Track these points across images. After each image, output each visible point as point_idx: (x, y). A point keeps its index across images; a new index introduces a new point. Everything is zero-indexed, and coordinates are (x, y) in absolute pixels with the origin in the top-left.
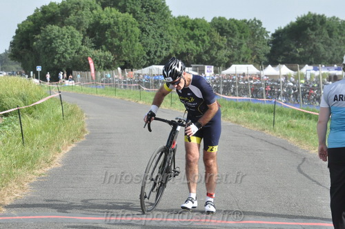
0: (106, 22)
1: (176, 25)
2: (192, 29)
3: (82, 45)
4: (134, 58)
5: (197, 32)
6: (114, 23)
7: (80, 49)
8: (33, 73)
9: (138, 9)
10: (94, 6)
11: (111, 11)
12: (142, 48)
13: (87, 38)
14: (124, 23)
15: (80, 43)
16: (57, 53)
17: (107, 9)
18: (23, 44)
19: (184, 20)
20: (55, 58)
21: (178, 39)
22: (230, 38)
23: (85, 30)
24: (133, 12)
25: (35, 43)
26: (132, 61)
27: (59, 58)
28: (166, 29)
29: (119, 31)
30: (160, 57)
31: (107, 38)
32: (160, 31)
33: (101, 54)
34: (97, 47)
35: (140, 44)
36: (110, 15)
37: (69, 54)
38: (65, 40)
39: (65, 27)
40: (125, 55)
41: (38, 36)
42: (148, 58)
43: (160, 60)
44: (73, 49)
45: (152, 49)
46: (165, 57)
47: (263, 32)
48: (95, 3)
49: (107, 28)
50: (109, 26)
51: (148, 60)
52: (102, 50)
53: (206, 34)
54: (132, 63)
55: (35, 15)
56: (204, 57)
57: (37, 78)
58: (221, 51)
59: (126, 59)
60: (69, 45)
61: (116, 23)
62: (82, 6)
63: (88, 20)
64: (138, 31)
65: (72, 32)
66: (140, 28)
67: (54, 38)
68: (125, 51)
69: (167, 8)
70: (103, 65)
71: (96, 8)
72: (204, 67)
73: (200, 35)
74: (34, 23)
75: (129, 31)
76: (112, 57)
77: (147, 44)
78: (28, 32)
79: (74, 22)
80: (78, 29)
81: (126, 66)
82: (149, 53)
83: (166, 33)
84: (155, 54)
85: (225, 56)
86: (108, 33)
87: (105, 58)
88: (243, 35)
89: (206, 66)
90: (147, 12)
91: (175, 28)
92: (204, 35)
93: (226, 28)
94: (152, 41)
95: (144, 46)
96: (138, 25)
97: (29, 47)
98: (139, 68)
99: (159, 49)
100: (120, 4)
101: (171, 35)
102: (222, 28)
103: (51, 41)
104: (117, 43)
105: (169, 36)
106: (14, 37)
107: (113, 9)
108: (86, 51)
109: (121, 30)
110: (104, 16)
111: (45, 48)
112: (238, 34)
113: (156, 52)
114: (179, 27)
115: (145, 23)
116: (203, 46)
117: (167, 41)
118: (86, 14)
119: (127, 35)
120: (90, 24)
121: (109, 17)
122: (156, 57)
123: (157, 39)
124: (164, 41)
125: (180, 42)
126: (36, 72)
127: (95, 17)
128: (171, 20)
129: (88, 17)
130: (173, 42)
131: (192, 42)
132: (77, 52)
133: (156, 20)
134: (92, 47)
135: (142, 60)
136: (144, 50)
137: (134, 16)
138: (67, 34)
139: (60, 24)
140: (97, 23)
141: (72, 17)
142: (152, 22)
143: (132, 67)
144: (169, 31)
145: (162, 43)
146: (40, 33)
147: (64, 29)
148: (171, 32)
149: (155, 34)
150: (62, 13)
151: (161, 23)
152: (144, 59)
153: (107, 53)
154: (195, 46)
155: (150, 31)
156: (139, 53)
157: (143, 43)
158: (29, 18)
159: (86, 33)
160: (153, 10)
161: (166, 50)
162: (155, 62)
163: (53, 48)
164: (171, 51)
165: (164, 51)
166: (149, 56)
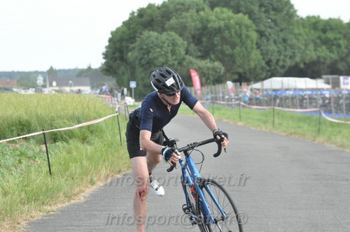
0: (216, 25)
1: (304, 27)
2: (324, 31)
3: (186, 54)
4: (250, 70)
5: (330, 35)
6: (225, 26)
7: (184, 59)
8: (128, 90)
9: (256, 8)
10: (201, 7)
11: (222, 12)
12: (260, 57)
13: (192, 45)
14: (237, 27)
15: (183, 52)
17: (217, 9)
18: (116, 55)
19: (313, 20)
21: (306, 45)
23: (190, 36)
24: (250, 14)
25: (130, 54)
26: (248, 73)
28: (291, 32)
29: (231, 37)
30: (283, 67)
31: (216, 46)
32: (282, 35)
33: (209, 65)
34: (203, 57)
35: (258, 52)
36: (221, 16)
38: (165, 49)
39: (165, 33)
40: (239, 66)
41: (133, 45)
43: (282, 71)
44: (176, 60)
46: (290, 68)
48: (202, 2)
49: (216, 33)
50: (219, 31)
51: (268, 71)
52: (211, 59)
53: (342, 37)
54: (248, 75)
55: (130, 19)
56: (341, 66)
57: (131, 96)
59: (241, 70)
60: (170, 55)
61: (228, 27)
62: (187, 7)
63: (193, 24)
64: (254, 35)
65: (174, 40)
66: (257, 31)
67: (152, 47)
68: (239, 61)
69: (292, 6)
70: (211, 78)
71: (203, 9)
72: (339, 79)
73: (335, 39)
74: (129, 29)
75: (244, 36)
76: (223, 68)
77: (267, 51)
78: (121, 40)
79: (176, 27)
80: (181, 35)
81: (241, 79)
82: (268, 63)
83: (290, 37)
84: (277, 63)
86: (217, 40)
87: (214, 69)
89: (342, 78)
90: (266, 12)
91: (302, 32)
92: (340, 39)
94: (273, 47)
95: (262, 54)
96: (254, 27)
97: (122, 59)
98: (256, 81)
99: (282, 57)
100: (232, 3)
101: (298, 39)
103: (148, 52)
104: (229, 51)
105: (295, 41)
106: (106, 47)
107: (225, 9)
108: (191, 63)
109: (233, 34)
110: (213, 18)
111: (141, 59)
113: (278, 61)
114: (307, 30)
115: (265, 26)
116: (338, 52)
117: (292, 47)
118: (192, 16)
119: (241, 41)
120: (197, 29)
121: (219, 19)
122: (278, 68)
123: (279, 45)
124: (288, 47)
125: (308, 48)
126: (130, 89)
127: (202, 19)
128: (297, 21)
129: (194, 21)
130: (299, 48)
131: (324, 47)
132: (180, 63)
133: (278, 21)
134: (198, 57)
135: (261, 71)
136: (263, 59)
137: (250, 18)
138: (167, 42)
139: (159, 29)
140: (205, 28)
141: (173, 21)
142: (272, 24)
143: (248, 81)
144: (295, 35)
145: (286, 50)
146: (135, 42)
147: (164, 36)
148: (296, 36)
149: (276, 38)
150: (163, 17)
151: (284, 25)
152: (263, 70)
153: (217, 64)
154: (328, 54)
155: (270, 35)
156: (257, 63)
157: (261, 50)
158: (124, 23)
159: (191, 40)
160: (274, 9)
161: (291, 57)
162: (277, 72)
163: (150, 59)
164: (298, 59)
165: (288, 60)
166: (270, 66)
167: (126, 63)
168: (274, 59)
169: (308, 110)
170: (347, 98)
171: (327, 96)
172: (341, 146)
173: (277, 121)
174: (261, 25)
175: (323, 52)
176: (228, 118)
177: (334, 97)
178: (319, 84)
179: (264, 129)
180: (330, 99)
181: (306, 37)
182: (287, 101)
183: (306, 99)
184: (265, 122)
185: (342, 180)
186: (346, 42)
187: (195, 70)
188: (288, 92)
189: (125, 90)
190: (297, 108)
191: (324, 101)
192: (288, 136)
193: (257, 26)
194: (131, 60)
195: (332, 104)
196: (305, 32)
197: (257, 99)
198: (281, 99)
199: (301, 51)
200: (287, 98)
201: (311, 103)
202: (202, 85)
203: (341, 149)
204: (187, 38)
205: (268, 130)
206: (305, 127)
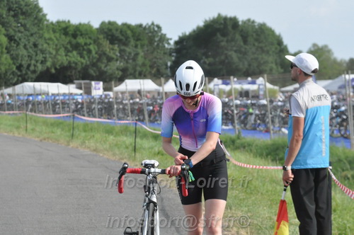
1: (54, 31)
2: (75, 36)
5: (81, 40)
9: (4, 12)
12: (11, 62)
19: (64, 25)
21: (57, 50)
28: (41, 37)
30: (34, 72)
32: (32, 40)
35: (8, 56)
42: (19, 73)
43: (34, 76)
45: (23, 63)
46: (41, 73)
47: (163, 39)
51: (19, 76)
53: (92, 42)
56: (91, 72)
58: (111, 64)
64: (4, 40)
66: (6, 35)
69: (40, 10)
72: (91, 84)
73: (86, 44)
77: (17, 55)
82: (19, 67)
83: (40, 42)
84: (28, 68)
85: (117, 69)
88: (138, 43)
89: (93, 83)
90: (15, 16)
91: (52, 37)
92: (90, 44)
93: (118, 34)
94: (23, 52)
95: (13, 59)
96: (4, 31)
98: (7, 86)
99: (33, 62)
101: (48, 44)
102: (113, 36)
105: (45, 45)
112: (133, 42)
113: (29, 66)
114: (58, 35)
115: (14, 30)
116: (89, 57)
117: (43, 52)
122: (29, 73)
123: (30, 50)
124: (39, 52)
125: (59, 53)
128: (47, 26)
130: (50, 53)
131: (75, 53)
133: (28, 26)
135: (11, 76)
136: (14, 64)
142: (22, 29)
144: (45, 39)
145: (36, 55)
148: (47, 41)
149: (27, 43)
151: (35, 29)
152: (13, 75)
154: (79, 58)
155: (20, 39)
156: (7, 67)
157: (12, 55)
160: (23, 14)
161: (42, 63)
162: (28, 78)
164: (49, 64)
165: (39, 65)
166: (21, 71)
168: (25, 63)
169: (62, 115)
170: (99, 103)
171: (80, 101)
172: (94, 150)
173: (29, 126)
174: (11, 30)
175: (74, 57)
177: (86, 102)
178: (71, 89)
179: (16, 135)
180: (82, 104)
181: (56, 42)
182: (40, 106)
183: (58, 104)
184: (18, 128)
185: (96, 184)
186: (96, 47)
188: (40, 97)
190: (50, 114)
191: (77, 106)
192: (41, 141)
193: (6, 30)
195: (85, 109)
196: (55, 37)
197: (8, 104)
198: (33, 105)
199: (52, 56)
200: (39, 103)
201: (63, 108)
203: (95, 153)
205: (20, 136)
206: (59, 132)
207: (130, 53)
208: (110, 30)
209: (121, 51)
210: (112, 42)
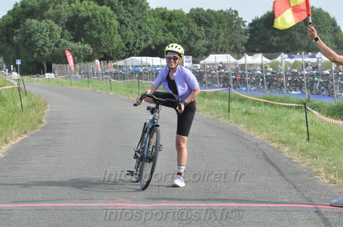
0: (85, 15)
1: (154, 17)
2: (170, 20)
3: (61, 38)
4: (113, 50)
5: (175, 23)
7: (59, 42)
8: (14, 67)
9: (116, 2)
11: (89, 4)
12: (121, 40)
13: (66, 31)
14: (102, 16)
15: (59, 36)
16: (36, 47)
17: (85, 2)
18: (3, 38)
19: (162, 12)
20: (34, 52)
21: (157, 31)
22: (208, 29)
23: (64, 23)
24: (111, 5)
25: (15, 37)
26: (111, 53)
27: (39, 51)
28: (144, 21)
29: (97, 24)
30: (139, 48)
31: (86, 31)
32: (138, 23)
33: (80, 46)
34: (76, 40)
35: (120, 37)
36: (88, 7)
37: (48, 47)
38: (43, 33)
39: (44, 21)
40: (104, 48)
41: (18, 30)
42: (127, 49)
43: (139, 52)
44: (53, 42)
45: (131, 41)
46: (144, 49)
47: (240, 21)
49: (85, 21)
50: (87, 19)
51: (127, 51)
52: (81, 42)
53: (183, 24)
54: (111, 55)
55: (14, 9)
57: (17, 71)
58: (199, 42)
59: (106, 51)
60: (48, 39)
61: (94, 16)
63: (66, 14)
64: (116, 23)
65: (51, 26)
66: (118, 20)
67: (33, 32)
68: (104, 43)
70: (82, 57)
71: (74, 2)
73: (178, 26)
74: (14, 17)
75: (108, 23)
76: (91, 49)
77: (126, 35)
78: (8, 26)
79: (53, 16)
80: (57, 23)
81: (106, 58)
82: (127, 45)
83: (144, 24)
84: (134, 46)
85: (203, 46)
86: (86, 26)
87: (84, 50)
88: (220, 25)
90: (125, 4)
91: (153, 21)
92: (182, 26)
93: (204, 18)
94: (130, 33)
95: (122, 38)
96: (115, 16)
97: (9, 41)
98: (118, 59)
99: (138, 41)
101: (150, 27)
102: (200, 20)
103: (30, 35)
104: (96, 36)
105: (148, 27)
107: (91, 2)
108: (65, 44)
109: (100, 22)
110: (82, 9)
111: (25, 41)
112: (215, 24)
113: (135, 43)
114: (157, 19)
115: (124, 15)
116: (181, 37)
117: (145, 32)
118: (65, 7)
119: (106, 28)
120: (69, 18)
121: (87, 10)
122: (135, 49)
123: (136, 31)
124: (142, 33)
125: (158, 33)
126: (16, 66)
127: (73, 10)
128: (149, 12)
129: (67, 11)
130: (151, 34)
131: (170, 33)
132: (57, 45)
133: (134, 12)
134: (71, 40)
135: (121, 52)
136: (123, 42)
137: (112, 9)
138: (46, 28)
139: (39, 18)
140: (76, 17)
141: (50, 11)
142: (130, 15)
143: (111, 59)
144: (147, 23)
145: (141, 35)
146: (20, 28)
147: (43, 23)
148: (149, 24)
149: (133, 25)
150: (41, 8)
151: (139, 15)
152: (123, 51)
153: (87, 46)
154: (173, 38)
155: (128, 23)
156: (118, 45)
157: (122, 35)
158: (9, 12)
159: (65, 27)
160: (131, 3)
161: (144, 41)
162: (134, 53)
163: (32, 41)
164: (150, 42)
165: (142, 43)
166: (129, 48)
167: (12, 44)
168: (132, 42)
175: (170, 36)
176: (101, 89)
181: (156, 25)
185: (204, 137)
186: (186, 28)
187: (69, 50)
189: (12, 66)
193: (117, 15)
194: (16, 42)
197: (120, 74)
199: (153, 36)
202: (75, 63)
204: (62, 25)
207: (213, 33)
208: (198, 15)
209: (207, 32)
210: (199, 25)
